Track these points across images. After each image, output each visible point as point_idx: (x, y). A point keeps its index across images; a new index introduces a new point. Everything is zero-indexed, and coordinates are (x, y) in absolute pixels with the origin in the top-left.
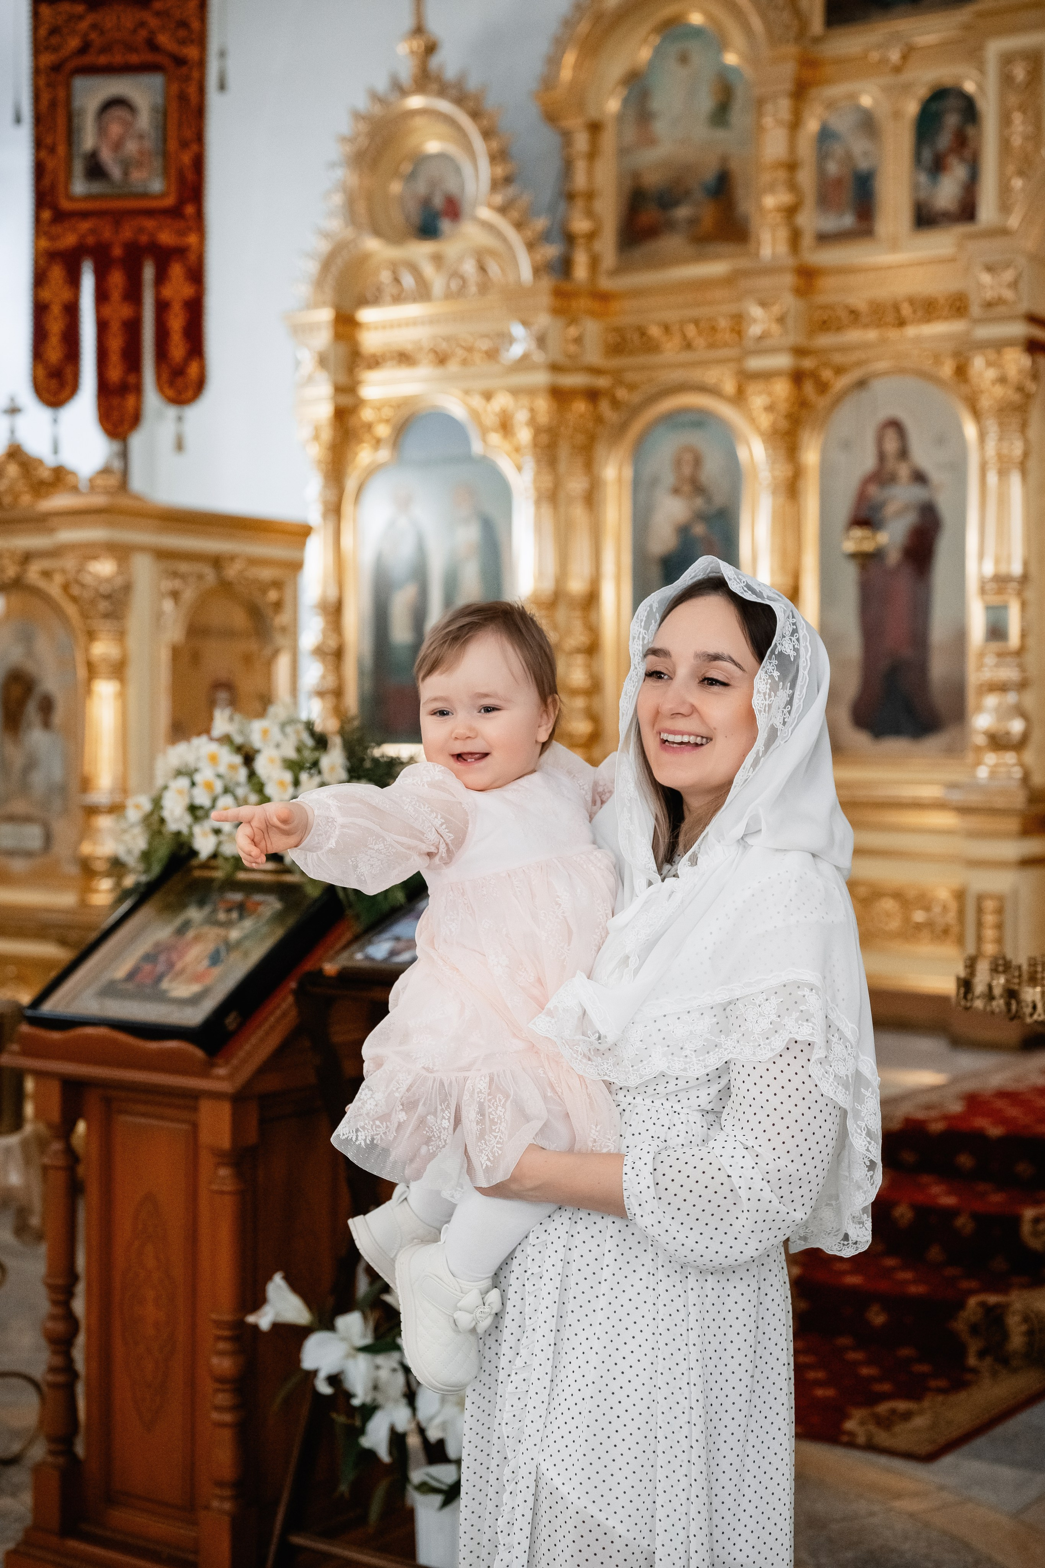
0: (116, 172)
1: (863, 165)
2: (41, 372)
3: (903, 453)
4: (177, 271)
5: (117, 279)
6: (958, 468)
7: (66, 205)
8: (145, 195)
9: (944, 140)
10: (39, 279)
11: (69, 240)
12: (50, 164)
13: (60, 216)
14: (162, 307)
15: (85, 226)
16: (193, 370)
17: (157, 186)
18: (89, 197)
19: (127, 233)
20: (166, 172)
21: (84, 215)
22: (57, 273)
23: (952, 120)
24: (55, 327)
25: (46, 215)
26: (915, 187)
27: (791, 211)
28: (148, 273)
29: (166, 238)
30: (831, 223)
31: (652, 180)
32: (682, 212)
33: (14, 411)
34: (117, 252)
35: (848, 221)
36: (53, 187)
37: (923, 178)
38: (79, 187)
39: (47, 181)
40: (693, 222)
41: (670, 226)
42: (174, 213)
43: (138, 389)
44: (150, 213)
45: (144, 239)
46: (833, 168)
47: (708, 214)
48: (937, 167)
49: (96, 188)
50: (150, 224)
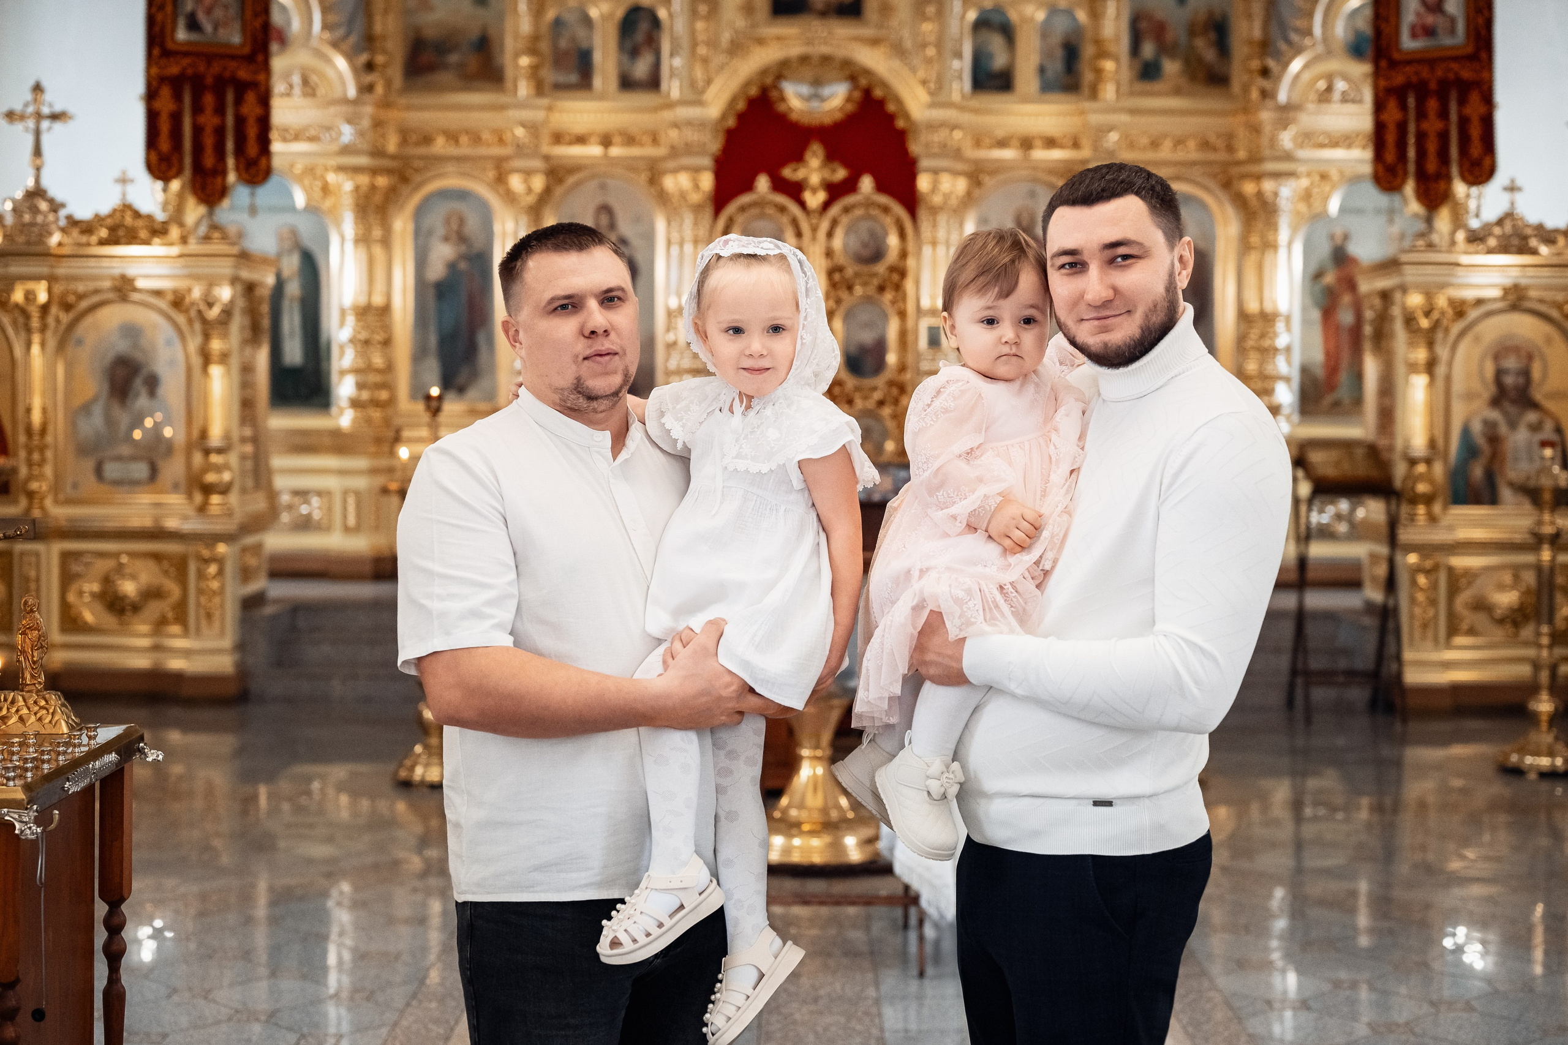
0: (208, 28)
1: (584, 45)
2: (154, 158)
3: (612, 226)
4: (251, 97)
5: (209, 100)
6: (649, 237)
7: (170, 45)
8: (228, 45)
9: (640, 36)
10: (151, 96)
11: (174, 70)
12: (159, 17)
13: (167, 53)
14: (240, 121)
15: (186, 61)
16: (263, 161)
17: (236, 39)
18: (189, 43)
19: (216, 68)
20: (244, 30)
21: (186, 54)
22: (166, 92)
23: (644, 26)
24: (165, 127)
25: (156, 52)
26: (620, 64)
27: (535, 69)
28: (230, 97)
29: (243, 74)
30: (562, 78)
31: (430, 33)
32: (453, 58)
33: (124, 180)
34: (209, 80)
35: (573, 78)
36: (162, 30)
37: (625, 59)
38: (182, 35)
39: (157, 29)
40: (461, 66)
41: (444, 67)
42: (250, 59)
43: (224, 173)
44: (233, 57)
45: (227, 74)
46: (563, 44)
47: (473, 62)
48: (634, 53)
49: (194, 37)
50: (233, 64)
